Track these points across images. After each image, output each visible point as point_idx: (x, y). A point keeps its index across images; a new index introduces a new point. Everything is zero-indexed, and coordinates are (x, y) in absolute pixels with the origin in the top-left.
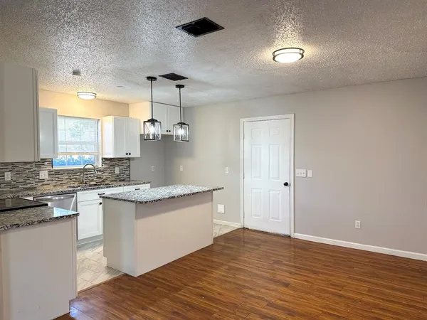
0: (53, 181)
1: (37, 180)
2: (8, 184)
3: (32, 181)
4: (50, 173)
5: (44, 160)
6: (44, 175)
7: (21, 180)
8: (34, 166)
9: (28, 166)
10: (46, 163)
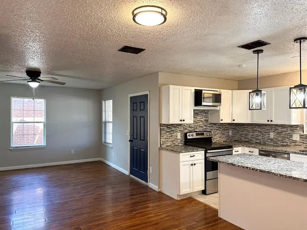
0: (303, 143)
1: (291, 141)
2: (272, 140)
3: (287, 140)
4: (301, 136)
5: (297, 126)
6: (296, 137)
7: (280, 139)
8: (289, 129)
9: (285, 129)
10: (298, 128)
